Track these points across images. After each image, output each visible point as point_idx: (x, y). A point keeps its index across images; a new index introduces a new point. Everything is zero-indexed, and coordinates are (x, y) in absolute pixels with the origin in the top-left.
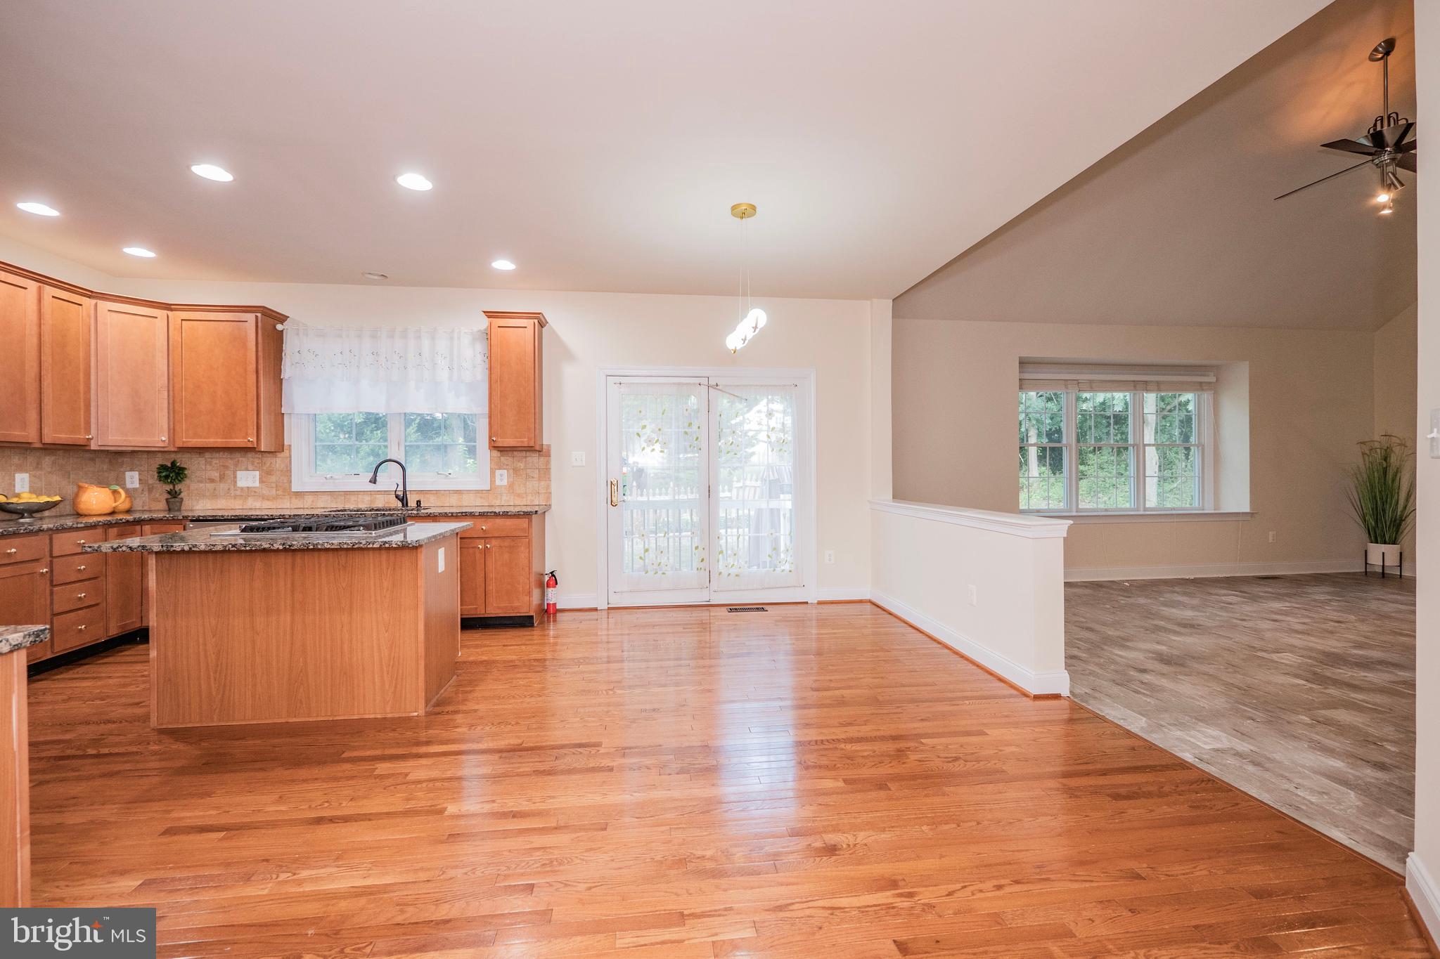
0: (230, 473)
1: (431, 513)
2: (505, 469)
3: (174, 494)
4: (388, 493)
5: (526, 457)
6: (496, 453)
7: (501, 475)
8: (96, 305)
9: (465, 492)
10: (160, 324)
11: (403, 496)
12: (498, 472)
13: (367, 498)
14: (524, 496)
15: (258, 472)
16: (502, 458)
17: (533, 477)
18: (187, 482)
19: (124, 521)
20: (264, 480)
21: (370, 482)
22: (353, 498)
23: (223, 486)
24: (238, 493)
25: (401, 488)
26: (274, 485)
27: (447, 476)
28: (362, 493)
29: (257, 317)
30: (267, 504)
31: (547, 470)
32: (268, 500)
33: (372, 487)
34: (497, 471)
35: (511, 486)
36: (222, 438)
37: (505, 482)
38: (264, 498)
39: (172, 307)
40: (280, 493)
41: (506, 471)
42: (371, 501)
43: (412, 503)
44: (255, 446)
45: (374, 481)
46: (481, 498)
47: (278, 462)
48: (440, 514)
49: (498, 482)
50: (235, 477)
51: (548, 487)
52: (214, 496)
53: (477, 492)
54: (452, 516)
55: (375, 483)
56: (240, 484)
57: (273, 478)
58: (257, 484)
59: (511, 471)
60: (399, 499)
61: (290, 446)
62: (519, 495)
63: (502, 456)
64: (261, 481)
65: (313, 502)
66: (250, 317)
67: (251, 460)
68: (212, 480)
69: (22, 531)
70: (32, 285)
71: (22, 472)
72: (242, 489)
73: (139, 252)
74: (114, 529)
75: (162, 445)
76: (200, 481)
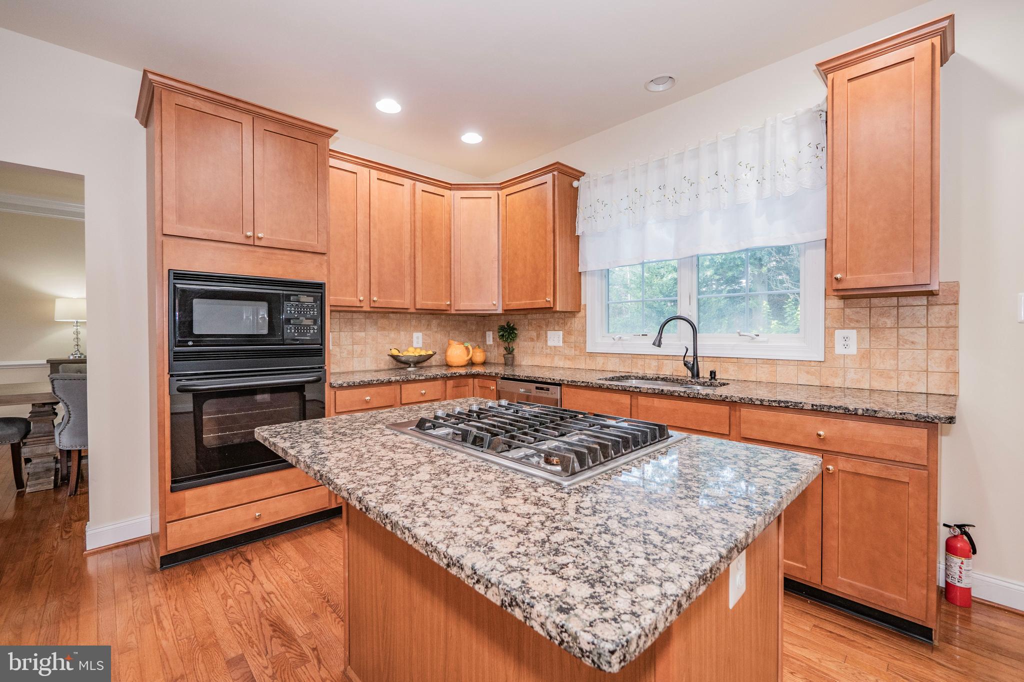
0: (543, 332)
1: (727, 397)
2: (853, 328)
3: (510, 351)
4: (676, 358)
5: (898, 307)
6: (836, 303)
7: (846, 338)
8: (454, 194)
9: (781, 362)
10: (494, 202)
11: (693, 364)
12: (839, 334)
13: (654, 363)
14: (893, 374)
15: (561, 332)
16: (849, 311)
17: (913, 343)
18: (518, 340)
19: (457, 374)
20: (566, 339)
21: (654, 344)
22: (640, 362)
23: (539, 344)
24: (548, 351)
25: (691, 353)
26: (573, 345)
27: (753, 338)
28: (649, 357)
29: (554, 175)
30: (568, 364)
31: (952, 329)
32: (569, 360)
33: (656, 351)
34: (837, 332)
35: (865, 356)
36: (530, 300)
37: (853, 350)
38: (567, 358)
39: (500, 186)
40: (577, 353)
41: (855, 331)
42: (659, 368)
44: (552, 306)
45: (658, 343)
46: (808, 373)
47: (576, 323)
48: (741, 399)
49: (839, 350)
50: (546, 337)
51: (952, 361)
52: (533, 354)
53: (801, 362)
54: (762, 405)
55: (659, 346)
56: (550, 343)
57: (572, 339)
58: (561, 344)
59: (867, 332)
60: (688, 368)
61: (585, 305)
62: (882, 373)
63: (846, 306)
64: (564, 342)
65: (603, 364)
66: (548, 178)
67: (557, 320)
68: (532, 340)
69: (375, 382)
70: (408, 183)
71: (417, 331)
72: (551, 347)
73: (472, 138)
74: (452, 381)
75: (494, 308)
76: (525, 340)
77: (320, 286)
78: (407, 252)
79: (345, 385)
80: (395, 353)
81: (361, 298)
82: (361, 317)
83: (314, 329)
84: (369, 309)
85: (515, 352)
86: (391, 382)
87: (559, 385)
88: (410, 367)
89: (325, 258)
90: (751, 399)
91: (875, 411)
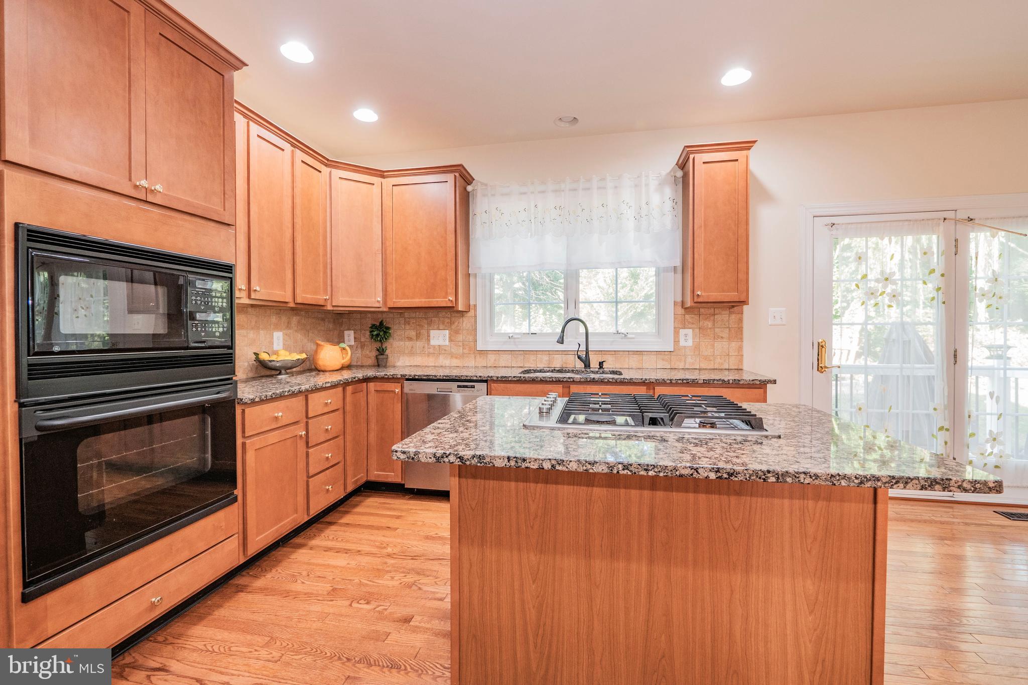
0: (424, 332)
2: (690, 328)
3: (381, 352)
4: (565, 353)
5: (714, 315)
6: (680, 311)
7: (686, 335)
8: (331, 172)
10: (376, 190)
11: (585, 357)
12: (683, 332)
13: (545, 358)
14: (712, 358)
15: (448, 331)
16: (687, 317)
17: (722, 337)
18: (391, 340)
20: (453, 338)
22: (532, 358)
23: (419, 344)
24: (431, 350)
25: (583, 348)
26: (461, 344)
28: (541, 353)
29: (455, 176)
30: (455, 362)
31: (740, 329)
32: (456, 358)
33: (560, 347)
34: (681, 330)
35: (697, 348)
36: (426, 298)
37: (690, 343)
38: (453, 356)
39: (385, 174)
40: (466, 351)
41: (691, 330)
42: (550, 361)
43: (594, 365)
44: (454, 306)
45: (561, 341)
46: (663, 360)
47: (465, 323)
48: (656, 380)
49: (682, 343)
50: (429, 336)
51: (740, 348)
52: (412, 353)
53: (658, 352)
54: (671, 383)
55: (562, 343)
56: (433, 342)
57: (460, 337)
58: (447, 343)
59: (697, 330)
60: (581, 360)
61: (475, 306)
62: (706, 358)
63: (686, 314)
64: (451, 340)
65: (495, 360)
66: (451, 177)
67: (442, 319)
68: (410, 339)
69: (286, 394)
70: (288, 149)
71: (276, 330)
72: (434, 347)
73: (366, 115)
74: (350, 387)
75: (378, 305)
76: (401, 340)
77: (231, 269)
79: (257, 400)
81: (242, 287)
83: (223, 326)
85: (387, 352)
86: (301, 392)
87: (486, 381)
88: (280, 374)
89: (231, 231)
90: (664, 379)
91: (739, 380)
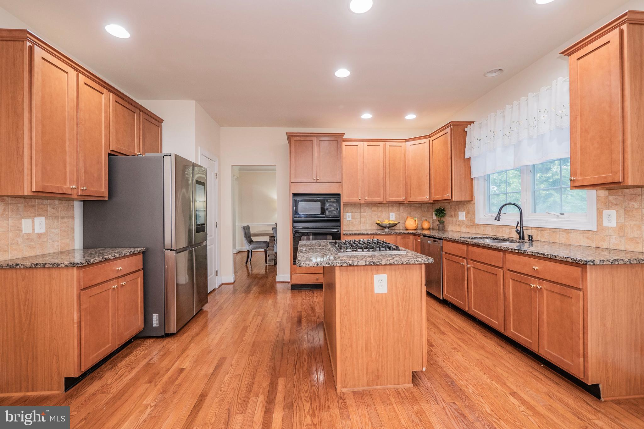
0: (456, 212)
3: (442, 222)
4: (509, 228)
6: (604, 193)
7: (610, 216)
8: (405, 144)
9: (572, 231)
10: (427, 144)
11: (520, 230)
12: (605, 212)
14: (639, 241)
15: (464, 212)
16: (611, 198)
18: (446, 217)
19: (403, 233)
21: (495, 219)
23: (455, 219)
24: (459, 223)
26: (470, 220)
27: (558, 216)
29: (451, 128)
30: (467, 230)
33: (497, 223)
34: (604, 211)
35: (621, 228)
36: (442, 195)
37: (614, 224)
38: (468, 227)
39: (431, 136)
40: (472, 224)
41: (615, 211)
44: (450, 198)
45: (498, 218)
46: (588, 238)
47: (470, 206)
49: (605, 223)
50: (458, 215)
52: (453, 224)
55: (499, 220)
56: (460, 218)
57: (469, 216)
58: (464, 219)
59: (622, 211)
60: (517, 232)
61: (475, 197)
62: (633, 241)
63: (609, 195)
64: (466, 217)
65: (484, 230)
66: (448, 130)
67: (463, 205)
68: (452, 216)
70: (381, 144)
71: (392, 212)
72: (460, 220)
73: (411, 117)
74: (400, 236)
75: (427, 200)
76: (449, 217)
77: (339, 195)
78: (382, 176)
79: (348, 234)
80: (378, 222)
81: (360, 199)
82: (364, 206)
83: (336, 212)
84: (364, 203)
85: (445, 224)
86: (369, 234)
87: (442, 239)
88: (386, 229)
89: (341, 184)
90: (508, 248)
91: (555, 256)
